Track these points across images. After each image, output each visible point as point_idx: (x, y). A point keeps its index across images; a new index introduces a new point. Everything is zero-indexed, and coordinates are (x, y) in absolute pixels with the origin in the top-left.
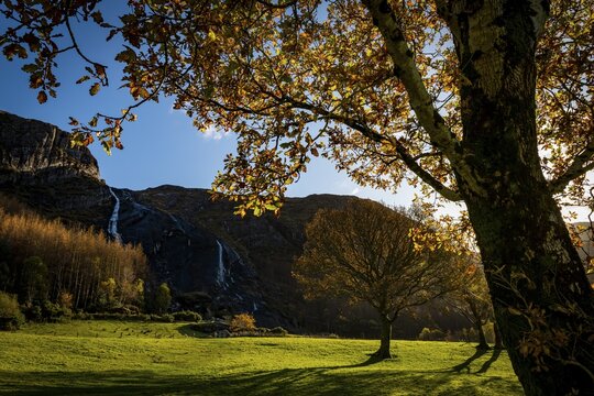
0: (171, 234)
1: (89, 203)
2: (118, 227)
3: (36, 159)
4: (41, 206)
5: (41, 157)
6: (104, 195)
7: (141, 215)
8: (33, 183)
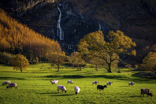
0: (80, 24)
1: (50, 16)
2: (61, 25)
3: (30, 3)
4: (35, 21)
5: (32, 1)
6: (55, 12)
7: (69, 18)
8: (31, 12)
